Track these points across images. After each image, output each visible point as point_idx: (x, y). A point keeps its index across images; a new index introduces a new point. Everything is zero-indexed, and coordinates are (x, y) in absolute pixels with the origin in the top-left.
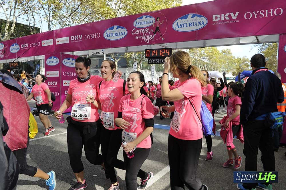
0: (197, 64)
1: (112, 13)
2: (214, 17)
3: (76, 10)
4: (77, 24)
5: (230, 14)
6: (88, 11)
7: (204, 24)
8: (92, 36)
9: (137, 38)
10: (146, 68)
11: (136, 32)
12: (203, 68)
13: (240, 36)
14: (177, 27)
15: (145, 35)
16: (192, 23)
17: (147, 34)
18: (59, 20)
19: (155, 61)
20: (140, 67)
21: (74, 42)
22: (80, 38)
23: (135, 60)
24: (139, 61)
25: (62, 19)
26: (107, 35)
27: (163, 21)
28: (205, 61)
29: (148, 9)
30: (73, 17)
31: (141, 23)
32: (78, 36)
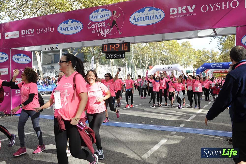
0: (158, 58)
1: (67, 5)
2: (171, 10)
3: (27, 1)
4: (29, 17)
5: (187, 8)
6: (40, 3)
7: (161, 18)
8: (44, 30)
9: (93, 32)
10: (105, 63)
11: (92, 26)
12: (164, 61)
13: (198, 29)
14: (134, 21)
15: (102, 29)
16: (150, 17)
17: (104, 28)
18: (8, 12)
19: (113, 56)
20: (98, 62)
21: (25, 37)
22: (32, 33)
23: (93, 54)
24: (97, 56)
25: (12, 11)
26: (62, 29)
27: (120, 14)
28: (165, 54)
29: (105, 1)
30: (24, 9)
31: (97, 17)
32: (29, 30)
